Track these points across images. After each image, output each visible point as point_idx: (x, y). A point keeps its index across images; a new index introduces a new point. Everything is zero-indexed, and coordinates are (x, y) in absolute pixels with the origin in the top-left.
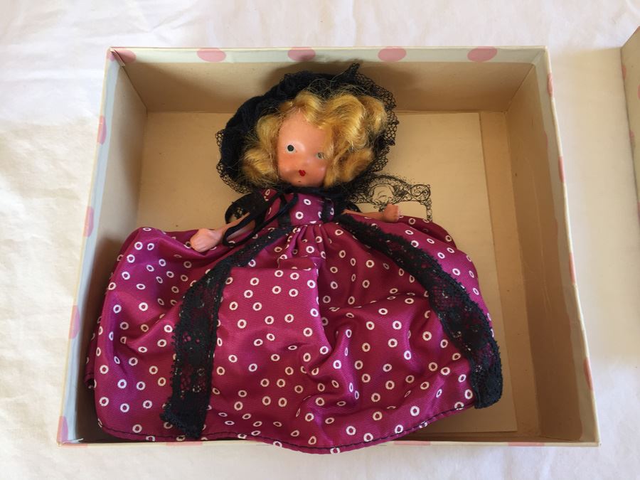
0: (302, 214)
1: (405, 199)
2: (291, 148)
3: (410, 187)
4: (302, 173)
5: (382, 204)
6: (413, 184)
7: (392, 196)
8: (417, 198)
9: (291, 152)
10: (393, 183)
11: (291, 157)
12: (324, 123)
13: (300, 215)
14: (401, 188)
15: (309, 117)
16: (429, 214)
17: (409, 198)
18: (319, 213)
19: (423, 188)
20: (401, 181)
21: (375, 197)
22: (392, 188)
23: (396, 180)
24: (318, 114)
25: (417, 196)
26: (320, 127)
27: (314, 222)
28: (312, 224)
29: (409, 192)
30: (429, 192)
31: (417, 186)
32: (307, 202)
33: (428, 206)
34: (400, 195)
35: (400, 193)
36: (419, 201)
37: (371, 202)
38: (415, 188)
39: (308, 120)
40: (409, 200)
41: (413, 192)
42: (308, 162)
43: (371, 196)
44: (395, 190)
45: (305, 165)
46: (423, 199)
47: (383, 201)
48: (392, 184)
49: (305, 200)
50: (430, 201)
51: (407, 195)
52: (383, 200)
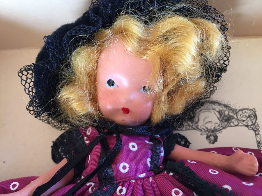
0: (127, 165)
1: (232, 124)
2: (111, 83)
3: (236, 112)
4: (126, 111)
5: (208, 130)
6: (238, 108)
7: (218, 122)
8: (245, 123)
9: (112, 87)
10: (218, 108)
11: (112, 93)
12: (149, 52)
13: (124, 168)
14: (227, 113)
15: (131, 46)
16: (259, 140)
17: (236, 124)
18: (149, 160)
19: (249, 113)
20: (226, 106)
21: (201, 124)
22: (217, 114)
23: (220, 104)
24: (141, 41)
25: (244, 121)
26: (145, 57)
27: (142, 176)
28: (140, 179)
29: (235, 116)
30: (255, 116)
31: (242, 110)
32: (133, 147)
33: (256, 131)
34: (226, 121)
35: (226, 118)
36: (247, 126)
37: (197, 128)
38: (241, 112)
39: (129, 49)
40: (236, 126)
41: (239, 117)
42: (132, 97)
43: (197, 123)
44: (221, 115)
45: (129, 102)
46: (250, 123)
47: (209, 128)
48: (217, 110)
49: (131, 144)
50: (258, 125)
51: (233, 120)
52: (210, 126)
